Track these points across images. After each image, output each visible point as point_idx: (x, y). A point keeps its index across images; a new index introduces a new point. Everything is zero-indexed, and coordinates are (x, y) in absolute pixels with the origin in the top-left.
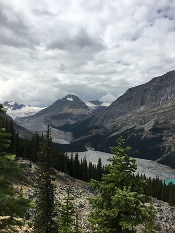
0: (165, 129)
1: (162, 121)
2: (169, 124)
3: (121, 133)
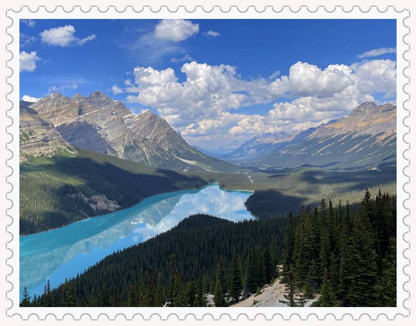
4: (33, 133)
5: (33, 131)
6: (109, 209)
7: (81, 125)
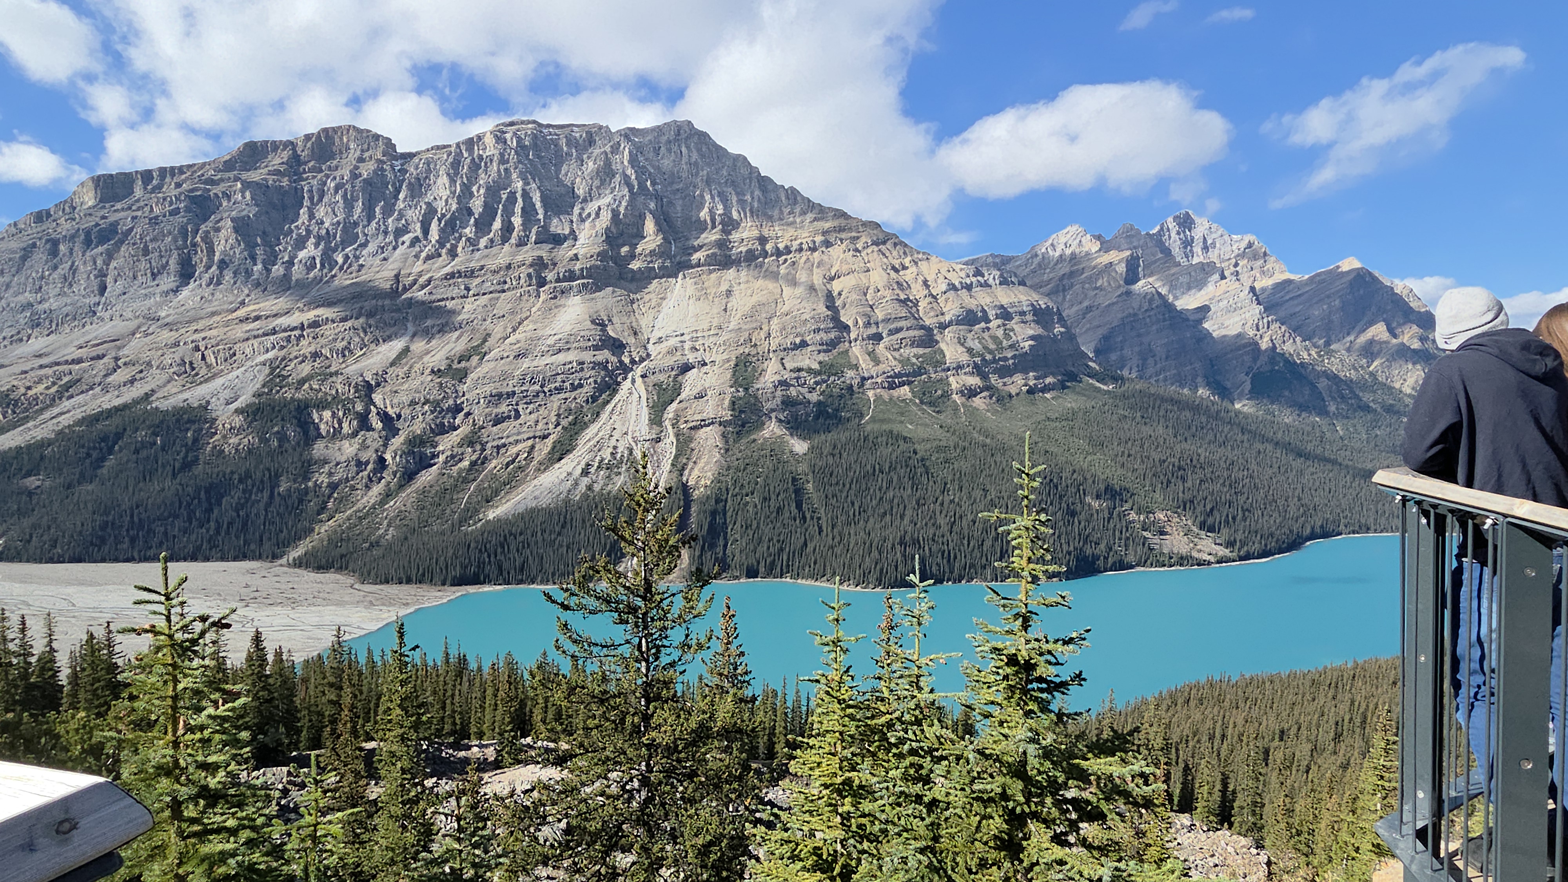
0: (322, 405)
1: (306, 369)
2: (340, 378)
3: (60, 433)
4: (1011, 334)
5: (1013, 330)
6: (1195, 554)
7: (1131, 311)
